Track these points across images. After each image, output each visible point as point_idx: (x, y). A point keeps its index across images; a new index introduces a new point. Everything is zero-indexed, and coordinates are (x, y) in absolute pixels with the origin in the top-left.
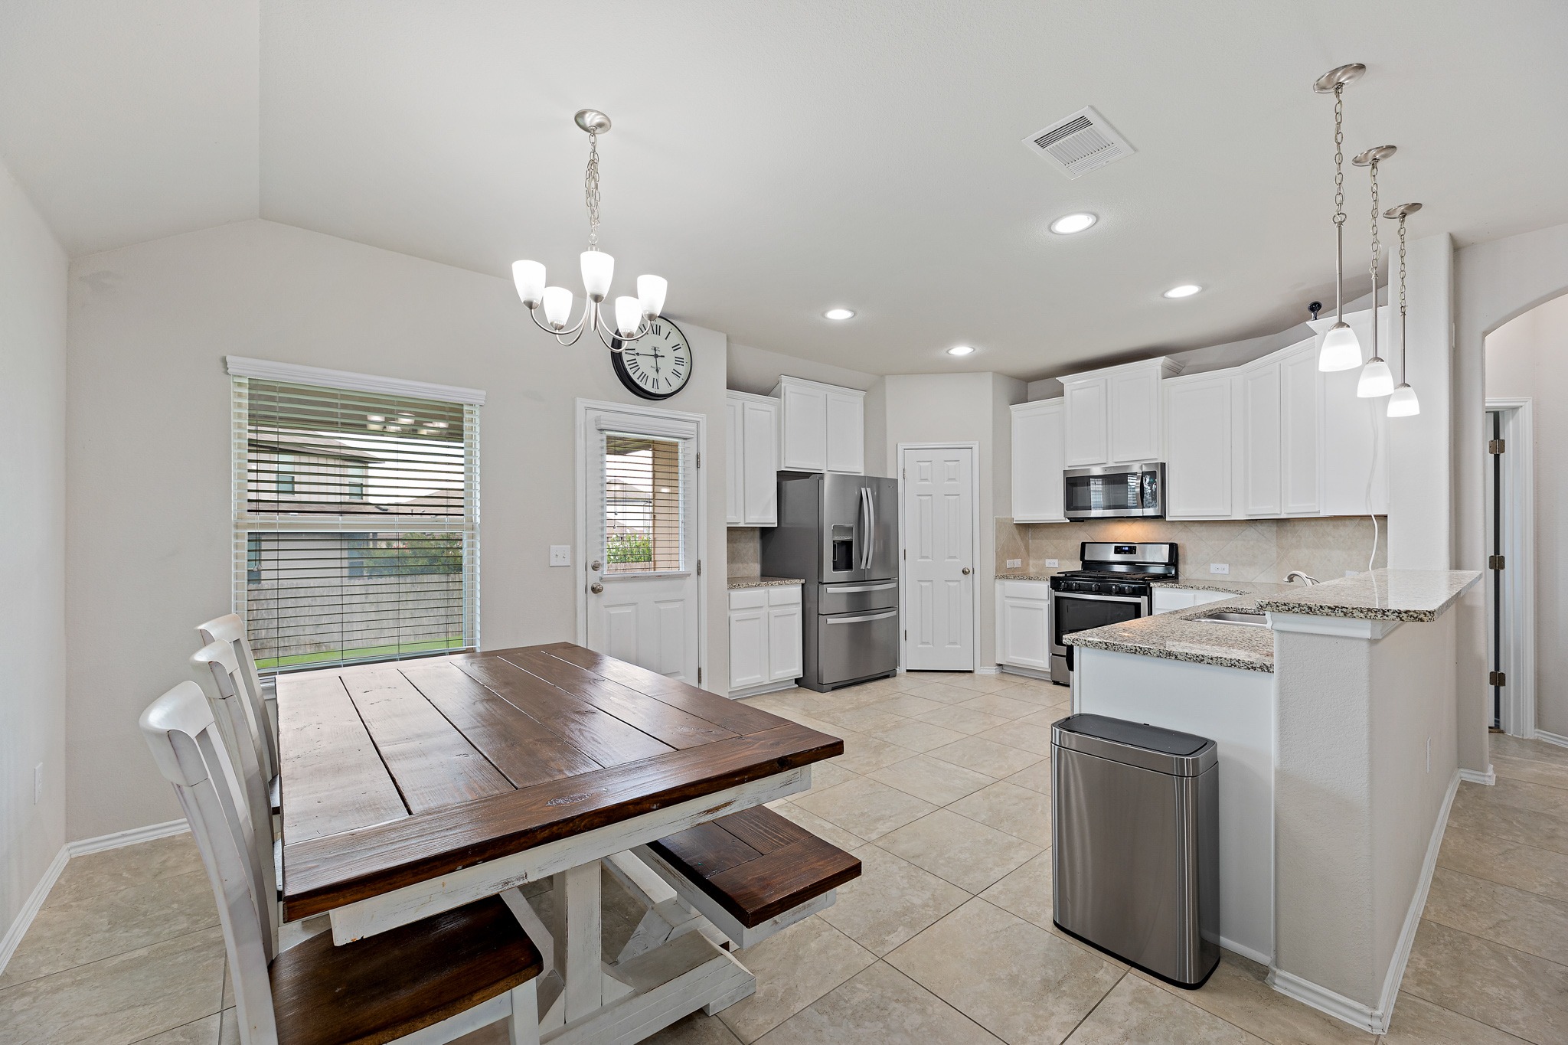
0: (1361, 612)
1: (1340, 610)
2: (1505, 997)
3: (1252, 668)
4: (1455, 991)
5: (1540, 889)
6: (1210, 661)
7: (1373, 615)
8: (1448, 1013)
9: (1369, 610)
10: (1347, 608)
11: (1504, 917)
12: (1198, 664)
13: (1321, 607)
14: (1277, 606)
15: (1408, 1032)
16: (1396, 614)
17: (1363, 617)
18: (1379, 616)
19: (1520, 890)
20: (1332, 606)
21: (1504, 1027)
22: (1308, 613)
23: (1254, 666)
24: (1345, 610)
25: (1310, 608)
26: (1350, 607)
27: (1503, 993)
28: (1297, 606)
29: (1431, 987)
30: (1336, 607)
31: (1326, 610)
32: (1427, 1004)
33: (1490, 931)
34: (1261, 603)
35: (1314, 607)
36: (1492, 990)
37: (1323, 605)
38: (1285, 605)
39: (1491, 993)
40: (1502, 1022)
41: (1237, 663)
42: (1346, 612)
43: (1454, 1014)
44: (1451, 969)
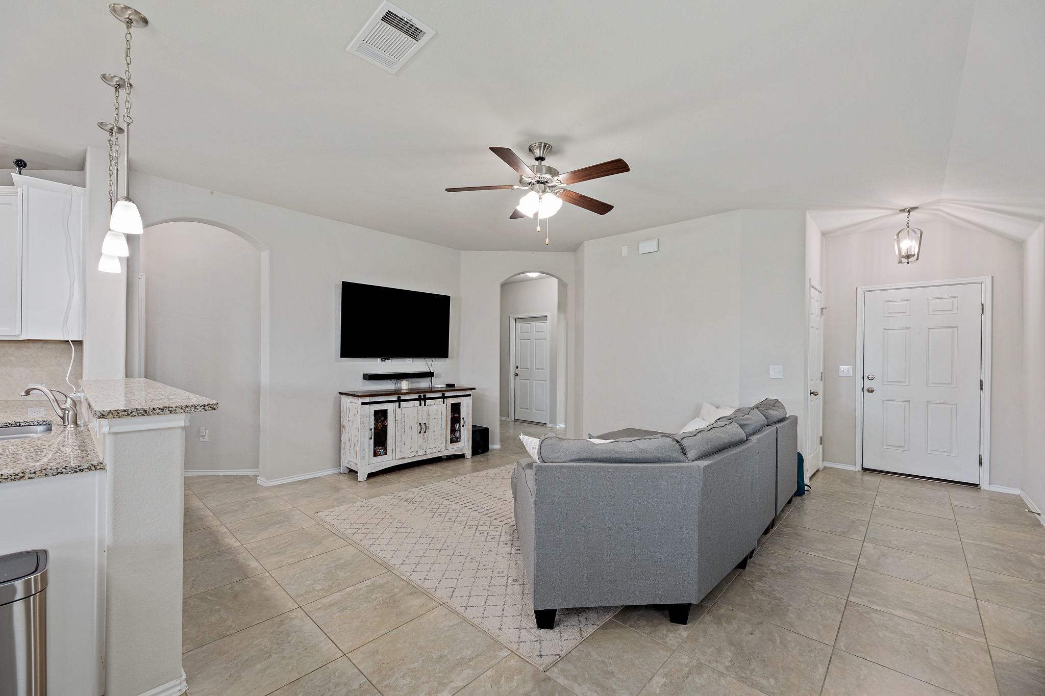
0: (182, 409)
1: (167, 409)
2: (219, 618)
3: (80, 470)
4: (200, 633)
5: (197, 554)
6: (32, 475)
7: (189, 410)
8: (205, 647)
9: (187, 407)
10: (172, 407)
11: (193, 578)
12: (17, 482)
13: (154, 409)
14: (118, 413)
15: (196, 675)
16: (203, 407)
17: (183, 412)
18: (193, 410)
19: (190, 560)
20: (161, 407)
21: (230, 633)
22: (143, 415)
23: (81, 468)
24: (170, 409)
25: (145, 411)
26: (173, 406)
27: (217, 617)
28: (135, 410)
29: (189, 641)
30: (164, 407)
31: (158, 411)
32: (193, 652)
33: (192, 590)
34: (103, 413)
35: (148, 410)
36: (213, 619)
37: (155, 407)
38: (125, 411)
39: (214, 621)
40: (226, 631)
41: (64, 470)
42: (171, 410)
43: (207, 646)
44: (191, 623)
